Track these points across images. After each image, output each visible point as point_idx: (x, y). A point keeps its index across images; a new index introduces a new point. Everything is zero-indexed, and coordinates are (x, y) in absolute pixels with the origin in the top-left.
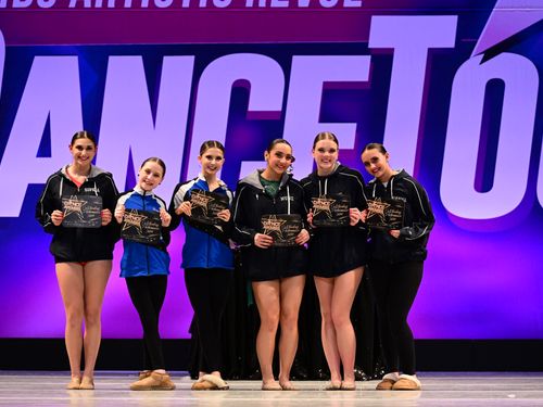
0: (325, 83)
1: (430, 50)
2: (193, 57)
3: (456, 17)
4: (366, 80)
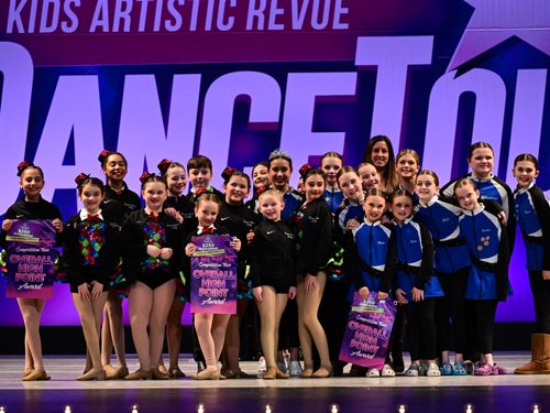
0: (317, 97)
1: (409, 66)
2: (200, 75)
3: (432, 38)
4: (354, 93)
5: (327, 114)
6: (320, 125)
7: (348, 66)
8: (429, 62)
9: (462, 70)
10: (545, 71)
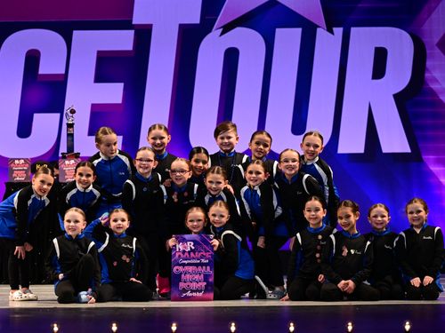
0: (99, 52)
1: (180, 25)
4: (131, 49)
5: (108, 67)
8: (198, 21)
9: (227, 28)
10: (300, 30)
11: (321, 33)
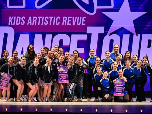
0: (78, 40)
1: (99, 33)
2: (52, 35)
3: (104, 27)
4: (86, 39)
5: (80, 44)
6: (78, 46)
7: (85, 33)
8: (103, 32)
9: (111, 34)
10: (129, 35)
11: (135, 36)
